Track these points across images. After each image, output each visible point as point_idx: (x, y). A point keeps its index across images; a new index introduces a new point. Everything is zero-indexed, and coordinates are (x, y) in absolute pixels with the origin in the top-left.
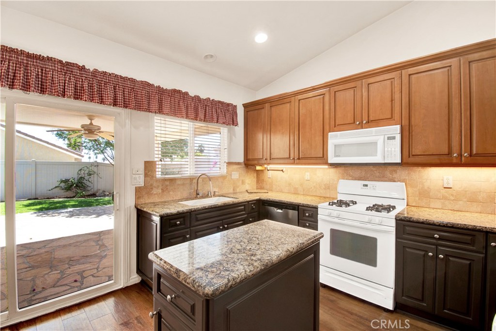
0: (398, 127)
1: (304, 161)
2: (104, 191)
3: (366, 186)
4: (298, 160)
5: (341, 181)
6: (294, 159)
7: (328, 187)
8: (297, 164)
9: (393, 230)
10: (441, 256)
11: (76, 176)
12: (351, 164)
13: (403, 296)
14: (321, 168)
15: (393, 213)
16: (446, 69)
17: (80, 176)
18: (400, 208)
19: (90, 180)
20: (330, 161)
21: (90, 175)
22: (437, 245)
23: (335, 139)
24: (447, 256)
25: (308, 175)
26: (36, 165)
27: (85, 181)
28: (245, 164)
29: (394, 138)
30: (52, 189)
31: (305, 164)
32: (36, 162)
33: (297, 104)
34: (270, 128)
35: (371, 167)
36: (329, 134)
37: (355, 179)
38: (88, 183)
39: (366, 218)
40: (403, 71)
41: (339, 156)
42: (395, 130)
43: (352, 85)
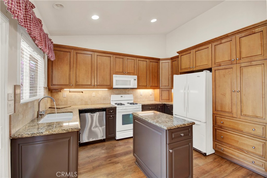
3: (122, 96)
4: (96, 86)
5: (112, 96)
7: (104, 99)
8: (96, 88)
9: (141, 109)
12: (117, 88)
14: (101, 90)
16: (146, 62)
20: (114, 87)
23: (116, 78)
25: (94, 94)
28: (48, 88)
29: (136, 80)
31: (100, 88)
33: (96, 57)
34: (75, 66)
35: (122, 89)
36: (114, 75)
41: (118, 85)
42: (136, 77)
43: (122, 57)
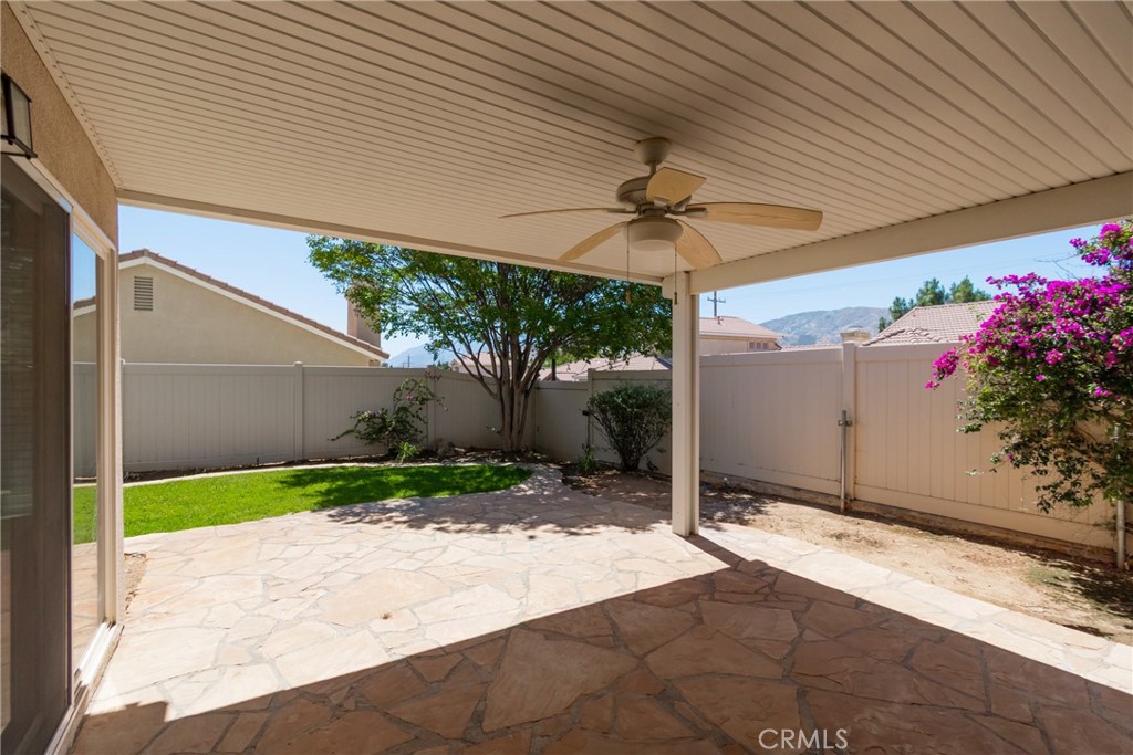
2: (452, 445)
11: (389, 405)
17: (400, 404)
19: (421, 414)
21: (423, 401)
26: (303, 375)
27: (410, 419)
30: (338, 437)
32: (304, 369)
38: (418, 424)
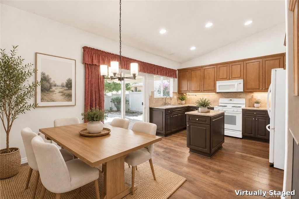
0: (242, 80)
1: (206, 91)
3: (231, 100)
5: (220, 99)
6: (202, 91)
9: (241, 113)
10: (257, 119)
13: (245, 133)
14: (212, 94)
15: (241, 108)
16: (258, 62)
18: (244, 107)
20: (217, 92)
22: (255, 116)
23: (219, 83)
24: (258, 119)
28: (178, 93)
29: (241, 83)
33: (203, 70)
34: (190, 79)
35: (232, 93)
36: (217, 82)
37: (226, 98)
39: (232, 110)
40: (244, 62)
43: (226, 65)
